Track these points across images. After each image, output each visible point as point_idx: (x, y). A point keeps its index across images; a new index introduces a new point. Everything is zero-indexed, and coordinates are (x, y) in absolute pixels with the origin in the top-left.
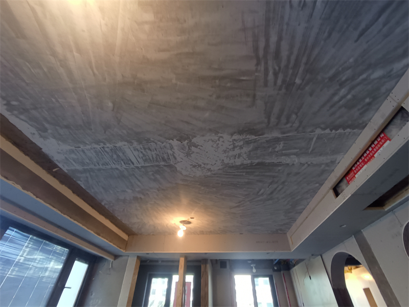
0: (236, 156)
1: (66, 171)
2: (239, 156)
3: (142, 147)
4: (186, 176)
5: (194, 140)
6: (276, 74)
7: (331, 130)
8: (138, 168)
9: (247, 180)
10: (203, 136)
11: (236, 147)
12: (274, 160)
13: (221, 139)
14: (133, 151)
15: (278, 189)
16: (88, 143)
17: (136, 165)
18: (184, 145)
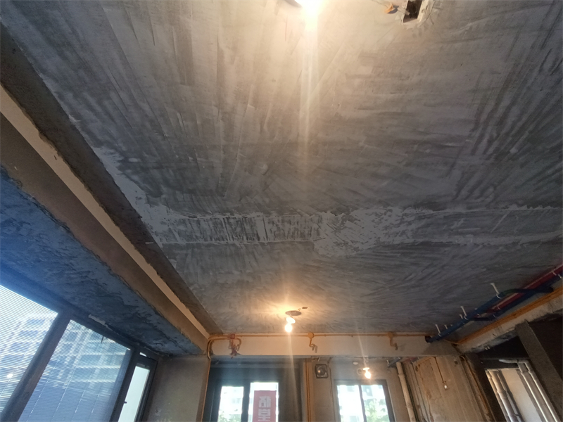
0: (398, 233)
1: (161, 246)
2: (403, 233)
3: (280, 218)
4: (323, 256)
5: (353, 214)
6: (490, 142)
7: (528, 207)
8: (263, 244)
9: (398, 263)
10: (368, 208)
11: (404, 222)
12: (445, 239)
13: (389, 213)
14: (267, 224)
15: (434, 274)
16: (210, 212)
17: (262, 241)
18: (337, 219)
